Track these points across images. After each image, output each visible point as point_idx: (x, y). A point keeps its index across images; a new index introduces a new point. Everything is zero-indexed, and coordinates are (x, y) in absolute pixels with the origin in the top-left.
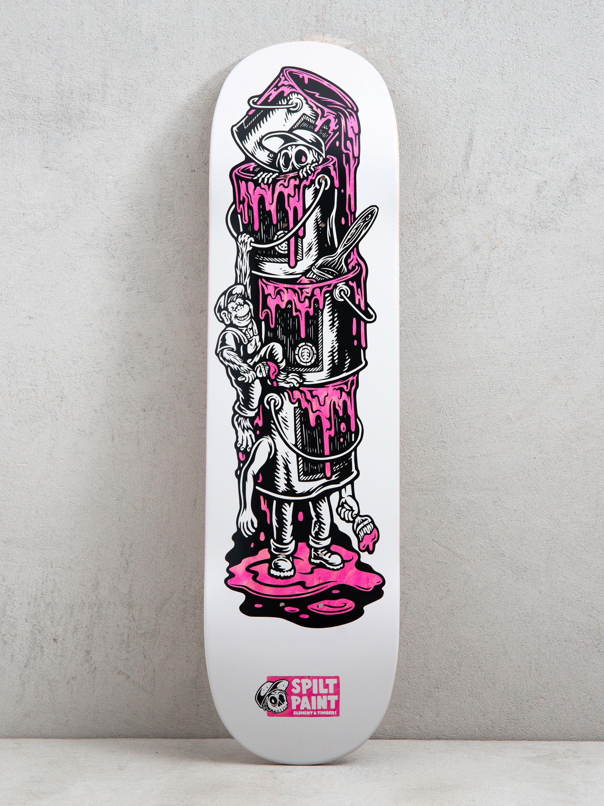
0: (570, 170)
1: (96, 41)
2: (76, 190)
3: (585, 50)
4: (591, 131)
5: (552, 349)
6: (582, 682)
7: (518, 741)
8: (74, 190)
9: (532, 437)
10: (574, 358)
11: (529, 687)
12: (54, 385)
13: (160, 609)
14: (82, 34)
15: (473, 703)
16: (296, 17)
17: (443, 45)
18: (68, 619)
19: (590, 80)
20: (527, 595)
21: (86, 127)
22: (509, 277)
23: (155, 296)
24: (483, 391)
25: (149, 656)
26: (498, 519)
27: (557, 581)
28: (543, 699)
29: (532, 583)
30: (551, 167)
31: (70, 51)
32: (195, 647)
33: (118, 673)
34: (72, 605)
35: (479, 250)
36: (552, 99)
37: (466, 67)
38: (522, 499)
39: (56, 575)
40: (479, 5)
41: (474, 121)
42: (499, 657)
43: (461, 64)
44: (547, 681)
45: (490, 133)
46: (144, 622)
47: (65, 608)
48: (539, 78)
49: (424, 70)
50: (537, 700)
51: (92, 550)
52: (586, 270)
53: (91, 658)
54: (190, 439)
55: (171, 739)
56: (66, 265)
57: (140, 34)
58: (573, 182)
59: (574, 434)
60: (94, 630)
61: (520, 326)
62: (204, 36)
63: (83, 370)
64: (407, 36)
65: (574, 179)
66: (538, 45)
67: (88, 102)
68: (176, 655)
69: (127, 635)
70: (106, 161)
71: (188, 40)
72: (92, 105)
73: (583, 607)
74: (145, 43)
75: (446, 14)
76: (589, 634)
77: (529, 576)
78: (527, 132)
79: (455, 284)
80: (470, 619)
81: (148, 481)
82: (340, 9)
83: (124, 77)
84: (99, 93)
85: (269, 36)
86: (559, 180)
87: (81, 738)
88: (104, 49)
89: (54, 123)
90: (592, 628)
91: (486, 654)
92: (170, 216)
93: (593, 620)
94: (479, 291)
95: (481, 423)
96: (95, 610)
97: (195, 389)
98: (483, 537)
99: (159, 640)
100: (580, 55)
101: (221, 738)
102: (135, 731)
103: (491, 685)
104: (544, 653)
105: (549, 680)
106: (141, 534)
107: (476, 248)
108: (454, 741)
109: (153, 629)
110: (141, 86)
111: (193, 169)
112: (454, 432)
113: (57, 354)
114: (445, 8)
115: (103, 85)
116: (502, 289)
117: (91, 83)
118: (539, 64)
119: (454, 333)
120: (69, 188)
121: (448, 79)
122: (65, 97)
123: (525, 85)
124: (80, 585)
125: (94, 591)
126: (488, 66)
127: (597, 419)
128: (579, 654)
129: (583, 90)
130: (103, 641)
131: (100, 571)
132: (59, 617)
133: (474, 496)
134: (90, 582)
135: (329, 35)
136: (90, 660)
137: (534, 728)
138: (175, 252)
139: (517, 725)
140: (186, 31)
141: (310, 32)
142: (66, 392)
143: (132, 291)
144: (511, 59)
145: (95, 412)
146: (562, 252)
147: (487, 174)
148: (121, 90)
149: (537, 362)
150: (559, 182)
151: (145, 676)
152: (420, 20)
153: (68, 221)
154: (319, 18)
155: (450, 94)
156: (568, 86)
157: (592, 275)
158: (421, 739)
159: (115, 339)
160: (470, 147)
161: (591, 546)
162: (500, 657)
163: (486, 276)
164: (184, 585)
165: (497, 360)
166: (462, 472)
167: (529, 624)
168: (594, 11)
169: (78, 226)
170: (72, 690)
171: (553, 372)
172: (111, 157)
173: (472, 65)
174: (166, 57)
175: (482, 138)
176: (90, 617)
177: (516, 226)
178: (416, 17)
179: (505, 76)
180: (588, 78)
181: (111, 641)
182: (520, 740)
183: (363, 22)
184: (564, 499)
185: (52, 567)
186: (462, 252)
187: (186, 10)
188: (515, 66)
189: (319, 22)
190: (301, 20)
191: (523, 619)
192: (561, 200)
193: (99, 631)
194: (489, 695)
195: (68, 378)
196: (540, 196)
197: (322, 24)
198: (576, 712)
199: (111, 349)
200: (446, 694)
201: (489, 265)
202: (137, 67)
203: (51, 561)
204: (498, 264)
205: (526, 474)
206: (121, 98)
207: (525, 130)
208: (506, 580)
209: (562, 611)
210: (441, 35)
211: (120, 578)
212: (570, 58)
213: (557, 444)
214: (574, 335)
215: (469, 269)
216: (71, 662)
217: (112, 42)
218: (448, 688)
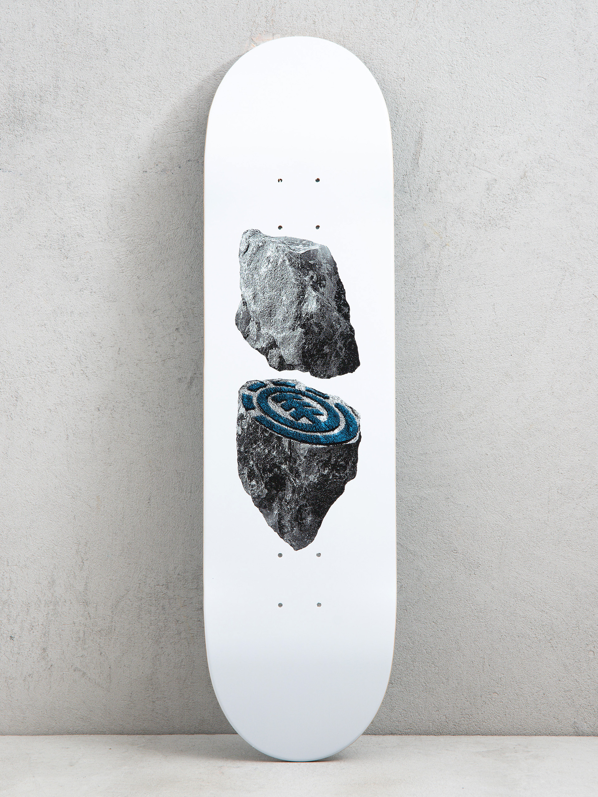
0: (519, 168)
1: (47, 43)
2: (29, 192)
3: (533, 48)
4: (540, 129)
5: (503, 346)
6: (535, 677)
7: (472, 736)
8: (27, 191)
9: (484, 433)
10: (525, 355)
11: (483, 682)
12: (9, 384)
13: (115, 606)
14: (34, 37)
15: (426, 698)
16: (245, 18)
17: (392, 45)
18: (25, 617)
19: (538, 78)
20: (479, 590)
21: (38, 129)
22: (460, 274)
23: (109, 296)
24: (435, 388)
25: (105, 653)
26: (450, 516)
27: (510, 576)
28: (497, 695)
29: (484, 579)
30: (501, 165)
31: (21, 53)
32: (150, 644)
33: (75, 670)
34: (29, 603)
35: (429, 248)
36: (501, 97)
37: (414, 66)
38: (475, 495)
39: (12, 573)
40: (427, 4)
41: (423, 120)
42: (452, 653)
43: (410, 63)
44: (500, 677)
45: (440, 132)
46: (100, 620)
47: (21, 606)
48: (488, 76)
49: (373, 69)
50: (490, 695)
51: (48, 548)
52: (536, 267)
53: (48, 656)
54: (144, 437)
55: (126, 735)
56: (20, 266)
57: (91, 36)
58: (523, 180)
59: (525, 430)
60: (50, 627)
61: (470, 323)
62: (155, 38)
63: (38, 370)
64: (356, 36)
65: (524, 177)
66: (487, 44)
67: (40, 104)
68: (132, 651)
69: (83, 632)
70: (58, 163)
71: (139, 42)
72: (44, 107)
73: (536, 603)
74: (96, 45)
75: (395, 13)
76: (542, 629)
77: (481, 571)
78: (476, 130)
79: (406, 282)
80: (423, 615)
81: (103, 480)
82: (289, 10)
83: (75, 79)
84: (51, 95)
85: (219, 36)
86: (508, 177)
87: (38, 735)
88: (56, 51)
89: (6, 125)
90: (544, 624)
91: (440, 649)
92: (122, 217)
93: (546, 615)
94: (429, 288)
95: (433, 420)
96: (51, 607)
97: (149, 388)
98: (435, 534)
99: (114, 637)
100: (528, 53)
101: (177, 734)
102: (91, 727)
103: (445, 681)
104: (497, 648)
105: (502, 675)
106: (96, 533)
107: (426, 246)
108: (407, 736)
109: (109, 627)
110: (92, 88)
111: (145, 170)
112: (406, 429)
113: (12, 354)
114: (394, 7)
115: (55, 87)
116: (453, 287)
117: (43, 85)
118: (488, 62)
119: (405, 330)
120: (22, 190)
121: (397, 79)
122: (18, 99)
123: (474, 83)
124: (36, 583)
125: (50, 589)
126: (437, 64)
127: (549, 415)
128: (532, 650)
129: (531, 87)
130: (59, 638)
131: (56, 569)
132: (15, 615)
133: (426, 492)
134: (45, 580)
135: (279, 35)
136: (46, 657)
137: (488, 723)
138: (128, 252)
139: (471, 720)
140: (137, 32)
141: (260, 32)
142: (21, 391)
143: (85, 291)
144: (460, 58)
145: (50, 411)
146: (513, 250)
147: (437, 172)
148: (73, 92)
149: (488, 359)
150: (509, 179)
151: (101, 673)
152: (369, 19)
153: (21, 222)
154: (269, 18)
155: (400, 93)
156: (517, 84)
157: (542, 272)
158: (375, 735)
159: (69, 339)
160: (420, 145)
161: (543, 542)
162: (454, 652)
163: (437, 273)
164: (140, 582)
165: (448, 357)
166: (414, 469)
167: (482, 619)
168: (542, 9)
169: (31, 228)
170: (29, 687)
171: (504, 369)
172: (63, 158)
173: (421, 64)
174: (117, 59)
175: (431, 136)
176: (46, 615)
177: (467, 224)
178: (365, 17)
179: (454, 75)
180: (537, 76)
181: (67, 638)
182: (474, 735)
183: (313, 22)
184: (516, 495)
185: (8, 565)
186: (412, 250)
187: (136, 12)
188: (464, 65)
189: (268, 23)
190: (251, 21)
191: (476, 614)
192: (510, 198)
193: (56, 628)
194: (443, 690)
195: (22, 378)
196: (490, 194)
197: (271, 25)
198: (529, 707)
199: (65, 349)
200: (400, 689)
201: (440, 263)
202: (88, 68)
203: (7, 560)
204: (448, 262)
205: (478, 471)
206: (72, 100)
207: (474, 128)
208: (459, 576)
209: (515, 606)
210: (390, 35)
211: (76, 576)
212: (518, 56)
213: (508, 440)
214: (525, 332)
215: (419, 267)
216: (28, 659)
217: (64, 44)
218: (402, 684)
